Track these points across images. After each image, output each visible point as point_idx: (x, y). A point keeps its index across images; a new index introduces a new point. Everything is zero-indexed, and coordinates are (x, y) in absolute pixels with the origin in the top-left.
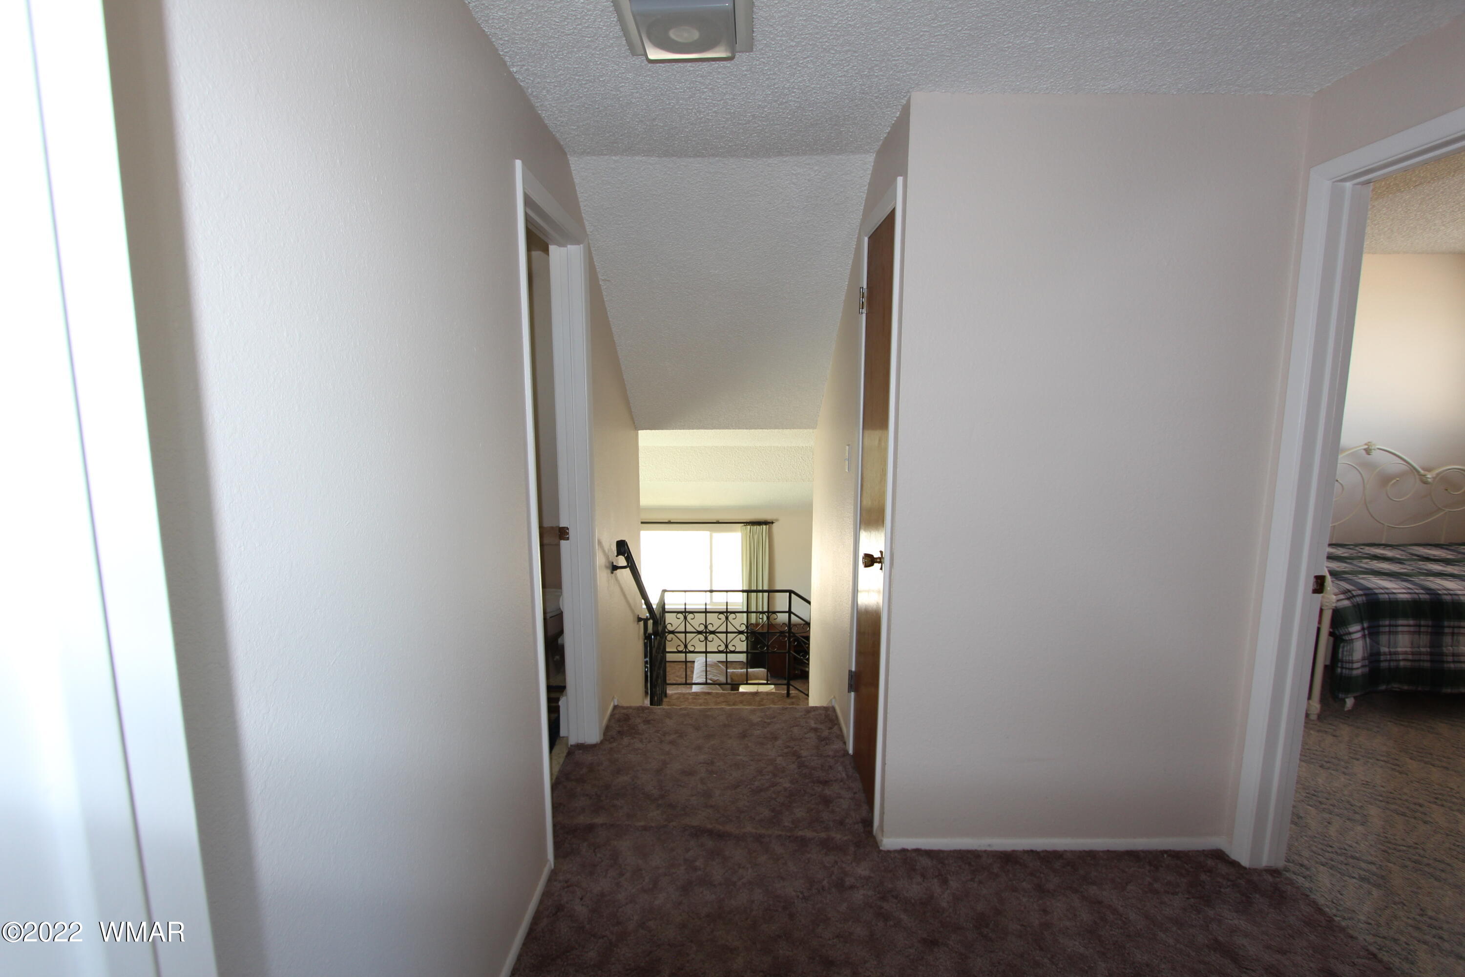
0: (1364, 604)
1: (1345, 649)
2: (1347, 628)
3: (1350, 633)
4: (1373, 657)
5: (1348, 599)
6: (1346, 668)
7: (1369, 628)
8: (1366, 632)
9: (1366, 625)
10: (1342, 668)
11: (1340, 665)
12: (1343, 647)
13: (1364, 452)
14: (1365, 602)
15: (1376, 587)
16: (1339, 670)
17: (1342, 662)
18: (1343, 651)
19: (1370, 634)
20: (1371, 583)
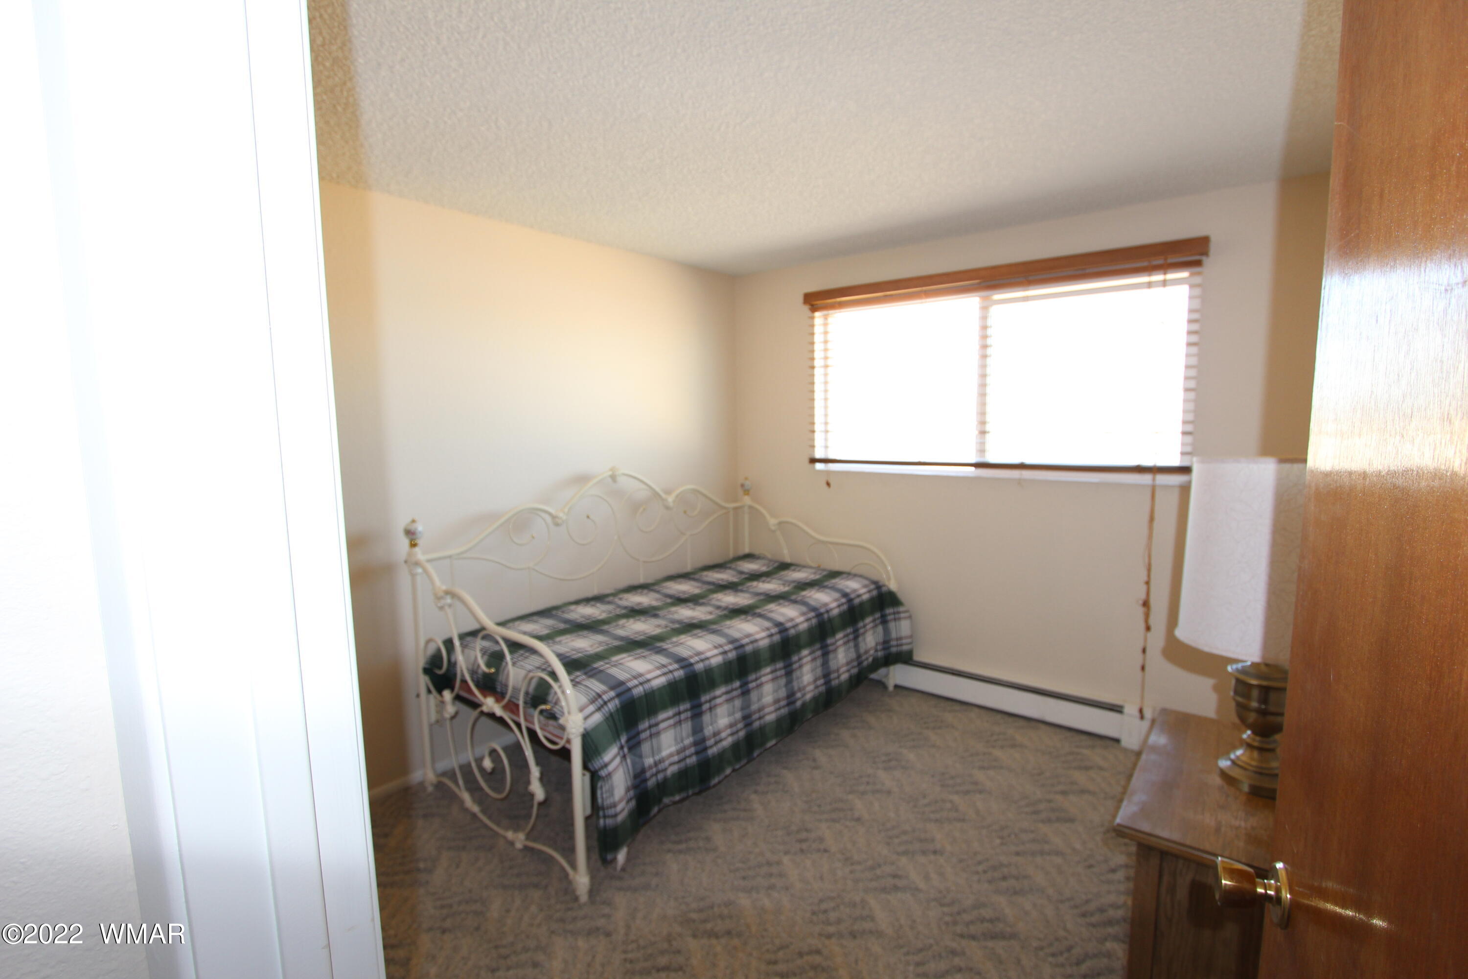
0: (617, 710)
1: (604, 789)
2: (602, 758)
3: (606, 765)
4: (639, 778)
5: (599, 709)
6: (609, 817)
7: (628, 741)
8: (626, 750)
9: (623, 739)
10: (605, 817)
11: (601, 813)
12: (601, 787)
13: (610, 480)
14: (619, 706)
15: (629, 676)
16: (602, 822)
17: (603, 809)
18: (602, 794)
19: (630, 749)
20: (622, 670)
